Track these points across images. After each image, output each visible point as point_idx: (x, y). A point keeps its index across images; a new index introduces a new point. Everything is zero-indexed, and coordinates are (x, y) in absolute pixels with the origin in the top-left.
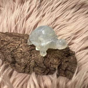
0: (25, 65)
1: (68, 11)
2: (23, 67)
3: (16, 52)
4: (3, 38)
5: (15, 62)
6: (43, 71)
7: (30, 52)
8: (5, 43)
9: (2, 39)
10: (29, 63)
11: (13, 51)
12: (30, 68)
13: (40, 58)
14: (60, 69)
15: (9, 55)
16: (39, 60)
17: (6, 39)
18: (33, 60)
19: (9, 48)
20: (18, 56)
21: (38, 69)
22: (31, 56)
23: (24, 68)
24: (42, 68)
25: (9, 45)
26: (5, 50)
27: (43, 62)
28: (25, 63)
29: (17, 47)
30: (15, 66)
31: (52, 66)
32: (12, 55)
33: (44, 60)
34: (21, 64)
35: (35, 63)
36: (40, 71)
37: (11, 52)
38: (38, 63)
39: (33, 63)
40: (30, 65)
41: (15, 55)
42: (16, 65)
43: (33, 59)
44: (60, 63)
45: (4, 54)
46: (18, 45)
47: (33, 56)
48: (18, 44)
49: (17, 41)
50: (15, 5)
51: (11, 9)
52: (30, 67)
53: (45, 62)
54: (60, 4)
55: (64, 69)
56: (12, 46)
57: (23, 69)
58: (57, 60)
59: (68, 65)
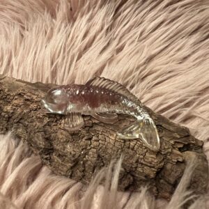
1: (181, 40)
2: (70, 164)
3: (55, 128)
4: (29, 94)
5: (52, 149)
7: (87, 129)
8: (33, 106)
9: (27, 96)
10: (85, 157)
12: (84, 167)
13: (111, 146)
14: (162, 181)
15: (38, 132)
16: (109, 151)
17: (35, 97)
18: (95, 150)
19: (39, 118)
20: (60, 136)
22: (90, 139)
23: (72, 168)
26: (31, 122)
28: (75, 155)
30: (50, 160)
31: (140, 169)
34: (66, 156)
35: (99, 156)
39: (94, 157)
40: (87, 161)
42: (54, 156)
43: (94, 148)
45: (29, 130)
47: (95, 141)
50: (54, 25)
51: (46, 33)
52: (86, 165)
54: (162, 23)
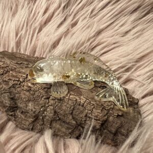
0: (34, 115)
6: (70, 131)
11: (14, 86)
21: (61, 125)
24: (68, 124)
25: (7, 74)
27: (72, 113)
29: (21, 80)
32: (11, 95)
33: (73, 109)
36: (64, 130)
37: (10, 87)
38: (61, 114)
41: (17, 95)
44: (106, 117)
46: (25, 76)
48: (24, 73)
49: (22, 68)
53: (74, 112)
55: (113, 130)
56: (13, 76)
57: (30, 122)
58: (99, 111)
59: (121, 123)
